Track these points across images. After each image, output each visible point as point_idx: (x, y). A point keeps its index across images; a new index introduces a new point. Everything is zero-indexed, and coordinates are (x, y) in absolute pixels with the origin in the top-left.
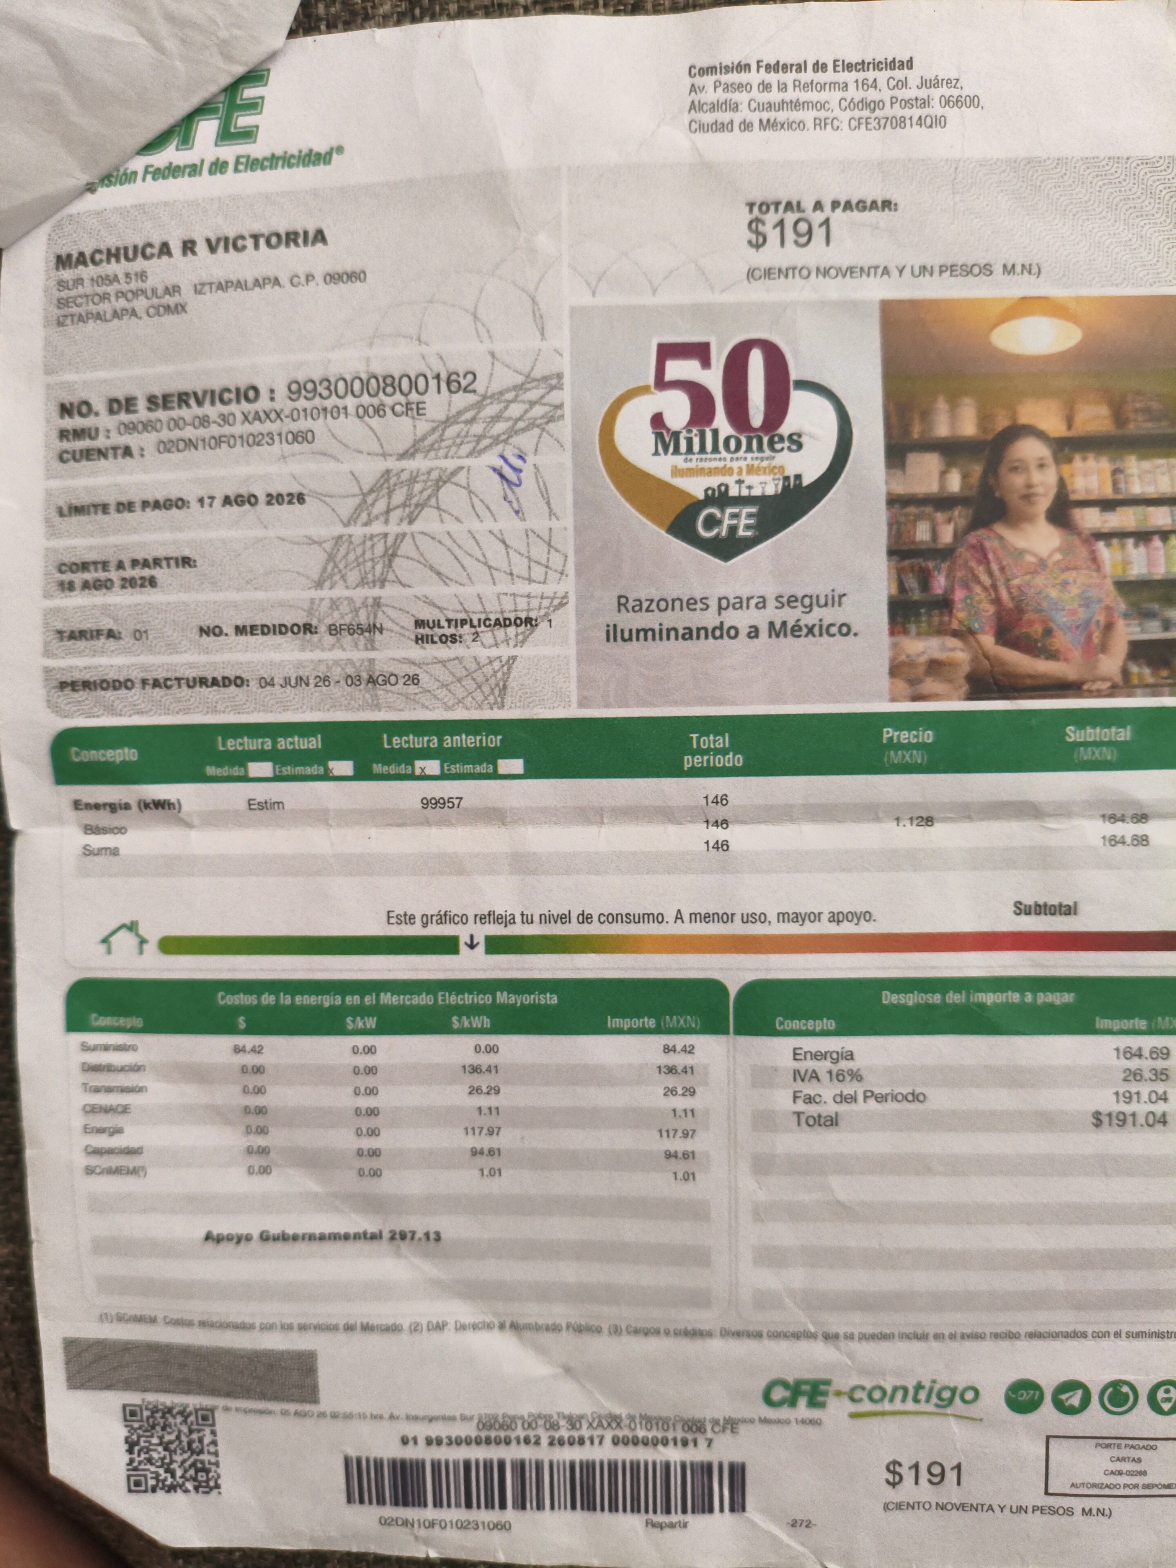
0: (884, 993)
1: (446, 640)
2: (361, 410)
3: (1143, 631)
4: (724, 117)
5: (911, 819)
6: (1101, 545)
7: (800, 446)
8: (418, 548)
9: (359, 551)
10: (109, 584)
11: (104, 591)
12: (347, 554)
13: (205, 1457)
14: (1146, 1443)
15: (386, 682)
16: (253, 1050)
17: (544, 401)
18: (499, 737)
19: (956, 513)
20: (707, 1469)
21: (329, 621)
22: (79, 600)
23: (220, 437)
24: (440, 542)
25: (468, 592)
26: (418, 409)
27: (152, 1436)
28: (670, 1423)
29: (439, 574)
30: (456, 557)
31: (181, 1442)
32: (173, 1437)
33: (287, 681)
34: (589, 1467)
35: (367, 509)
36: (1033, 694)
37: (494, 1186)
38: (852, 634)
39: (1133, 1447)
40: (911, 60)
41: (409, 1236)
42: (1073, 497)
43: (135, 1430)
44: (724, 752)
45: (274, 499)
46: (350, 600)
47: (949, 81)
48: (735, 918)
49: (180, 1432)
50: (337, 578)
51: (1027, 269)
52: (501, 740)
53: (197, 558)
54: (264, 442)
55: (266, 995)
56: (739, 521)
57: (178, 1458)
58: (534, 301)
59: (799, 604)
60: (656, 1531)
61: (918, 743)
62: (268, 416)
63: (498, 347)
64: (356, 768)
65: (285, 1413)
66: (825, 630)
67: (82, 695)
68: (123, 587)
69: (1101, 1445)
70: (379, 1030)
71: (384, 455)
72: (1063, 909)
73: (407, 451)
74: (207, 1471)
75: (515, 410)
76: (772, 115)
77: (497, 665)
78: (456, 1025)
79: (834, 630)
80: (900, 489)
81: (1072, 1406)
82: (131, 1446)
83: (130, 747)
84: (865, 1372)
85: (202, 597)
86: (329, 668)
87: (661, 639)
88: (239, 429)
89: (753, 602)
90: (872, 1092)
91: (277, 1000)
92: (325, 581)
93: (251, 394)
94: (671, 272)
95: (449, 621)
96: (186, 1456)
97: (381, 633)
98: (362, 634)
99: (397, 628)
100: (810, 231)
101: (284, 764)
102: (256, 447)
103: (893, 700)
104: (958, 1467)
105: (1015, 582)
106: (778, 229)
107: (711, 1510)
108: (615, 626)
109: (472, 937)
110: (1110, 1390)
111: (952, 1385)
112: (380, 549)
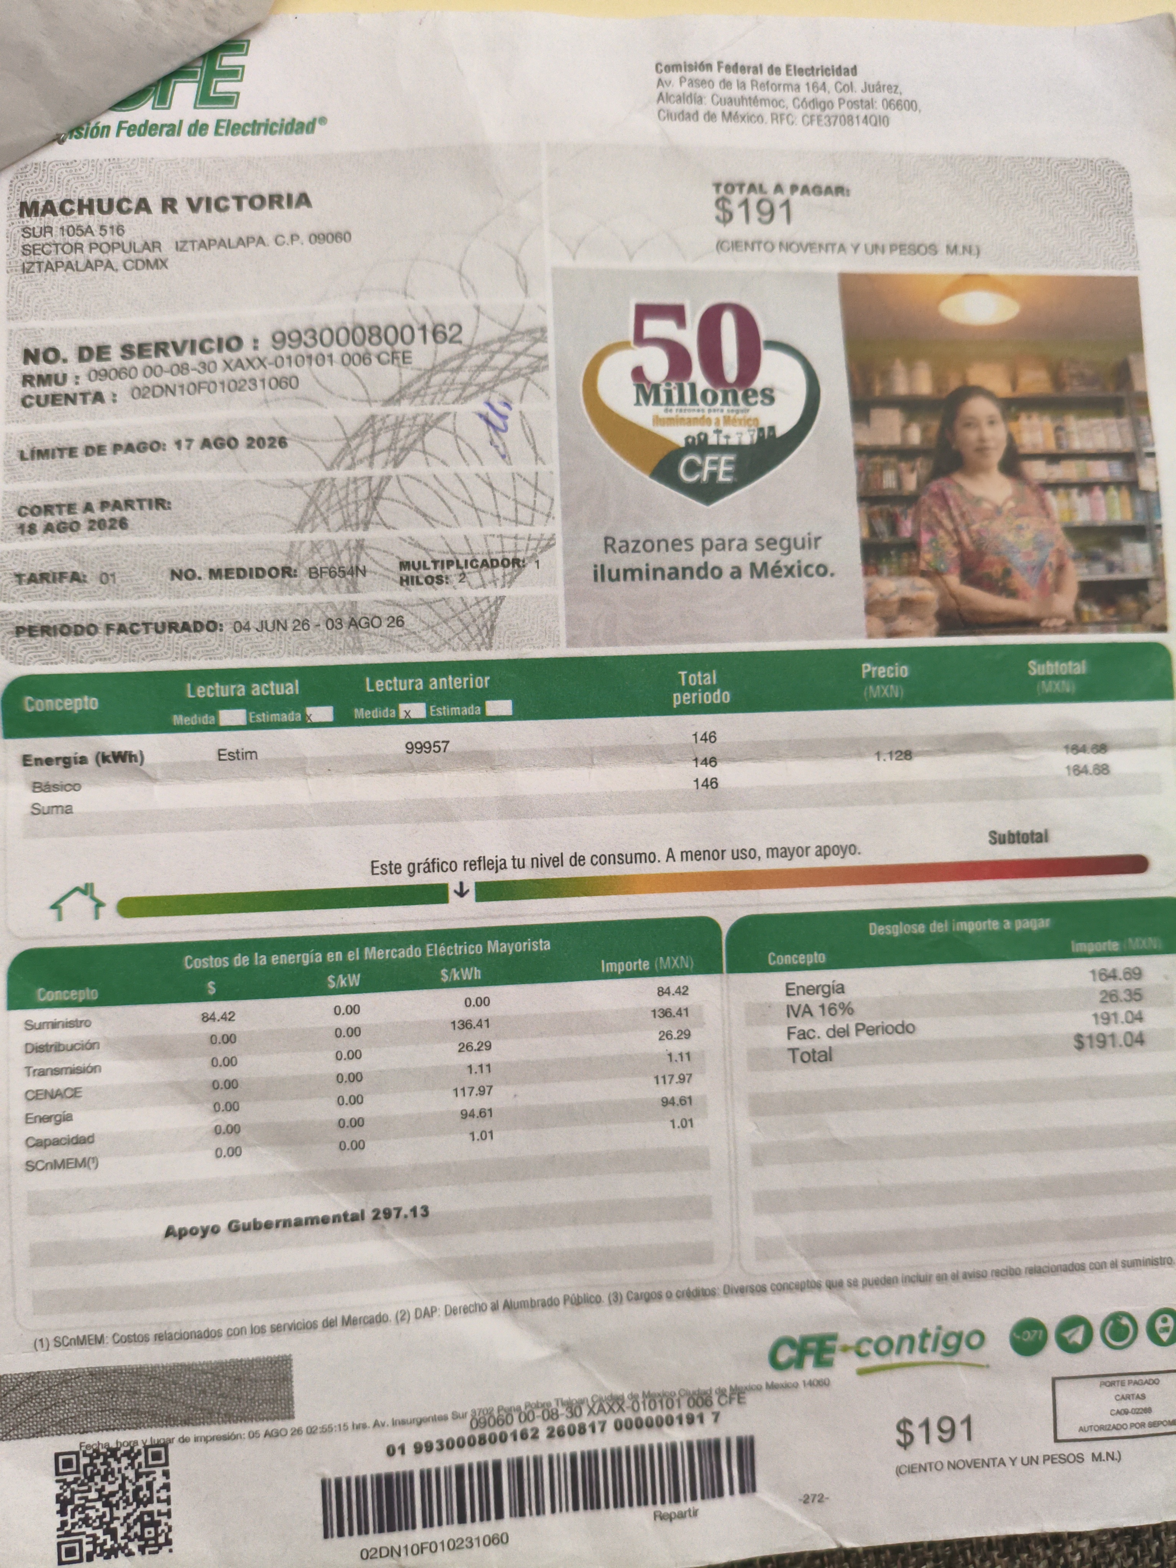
0: (871, 924)
1: (430, 581)
2: (346, 359)
3: (1090, 573)
4: (690, 108)
5: (891, 753)
6: (1049, 494)
7: (772, 400)
8: (403, 491)
9: (342, 494)
10: (74, 526)
11: (69, 533)
12: (330, 497)
13: (154, 1507)
14: (1147, 1377)
15: (369, 624)
16: (224, 1017)
17: (529, 352)
18: (487, 678)
19: (918, 463)
20: (714, 1446)
21: (309, 564)
22: (41, 542)
23: (200, 383)
24: (426, 485)
25: (455, 534)
26: (404, 357)
27: (89, 1490)
28: (675, 1399)
29: (425, 515)
30: (442, 500)
31: (125, 1492)
32: (115, 1487)
33: (263, 625)
34: (590, 1458)
35: (351, 452)
36: (997, 629)
37: (486, 1150)
38: (829, 574)
39: (1136, 1383)
40: (855, 68)
41: (394, 1213)
42: (1022, 451)
43: (69, 1484)
44: (712, 688)
45: (255, 442)
46: (332, 543)
47: (889, 87)
48: (725, 854)
49: (124, 1478)
50: (318, 520)
51: (968, 249)
52: (489, 681)
53: (171, 500)
54: (246, 387)
55: (239, 957)
56: (718, 469)
57: (121, 1513)
58: (517, 261)
59: (778, 546)
60: (666, 1523)
61: (894, 678)
62: (250, 363)
63: (483, 302)
64: (336, 714)
65: (253, 1435)
66: (804, 570)
67: (39, 641)
68: (91, 529)
69: (1105, 1384)
70: (364, 988)
71: (369, 401)
72: (1035, 837)
73: (393, 398)
74: (156, 1524)
75: (501, 360)
76: (734, 108)
77: (484, 605)
78: (445, 979)
79: (812, 570)
80: (867, 440)
81: (1075, 1344)
82: (63, 1503)
83: (91, 695)
84: (872, 1322)
85: (175, 539)
86: (309, 612)
87: (648, 578)
88: (220, 375)
89: (735, 544)
90: (864, 1025)
91: (252, 961)
92: (306, 524)
93: (234, 344)
94: (646, 241)
95: (435, 562)
96: (130, 1509)
97: (364, 575)
98: (344, 576)
99: (380, 570)
100: (772, 211)
101: (258, 711)
102: (237, 392)
103: (870, 636)
104: (968, 1421)
105: (975, 527)
106: (743, 207)
107: (721, 1494)
108: (602, 566)
109: (461, 884)
110: (1111, 1323)
111: (957, 1330)
112: (364, 491)
